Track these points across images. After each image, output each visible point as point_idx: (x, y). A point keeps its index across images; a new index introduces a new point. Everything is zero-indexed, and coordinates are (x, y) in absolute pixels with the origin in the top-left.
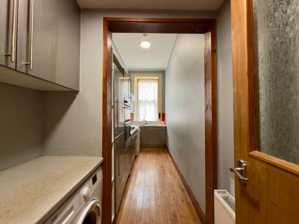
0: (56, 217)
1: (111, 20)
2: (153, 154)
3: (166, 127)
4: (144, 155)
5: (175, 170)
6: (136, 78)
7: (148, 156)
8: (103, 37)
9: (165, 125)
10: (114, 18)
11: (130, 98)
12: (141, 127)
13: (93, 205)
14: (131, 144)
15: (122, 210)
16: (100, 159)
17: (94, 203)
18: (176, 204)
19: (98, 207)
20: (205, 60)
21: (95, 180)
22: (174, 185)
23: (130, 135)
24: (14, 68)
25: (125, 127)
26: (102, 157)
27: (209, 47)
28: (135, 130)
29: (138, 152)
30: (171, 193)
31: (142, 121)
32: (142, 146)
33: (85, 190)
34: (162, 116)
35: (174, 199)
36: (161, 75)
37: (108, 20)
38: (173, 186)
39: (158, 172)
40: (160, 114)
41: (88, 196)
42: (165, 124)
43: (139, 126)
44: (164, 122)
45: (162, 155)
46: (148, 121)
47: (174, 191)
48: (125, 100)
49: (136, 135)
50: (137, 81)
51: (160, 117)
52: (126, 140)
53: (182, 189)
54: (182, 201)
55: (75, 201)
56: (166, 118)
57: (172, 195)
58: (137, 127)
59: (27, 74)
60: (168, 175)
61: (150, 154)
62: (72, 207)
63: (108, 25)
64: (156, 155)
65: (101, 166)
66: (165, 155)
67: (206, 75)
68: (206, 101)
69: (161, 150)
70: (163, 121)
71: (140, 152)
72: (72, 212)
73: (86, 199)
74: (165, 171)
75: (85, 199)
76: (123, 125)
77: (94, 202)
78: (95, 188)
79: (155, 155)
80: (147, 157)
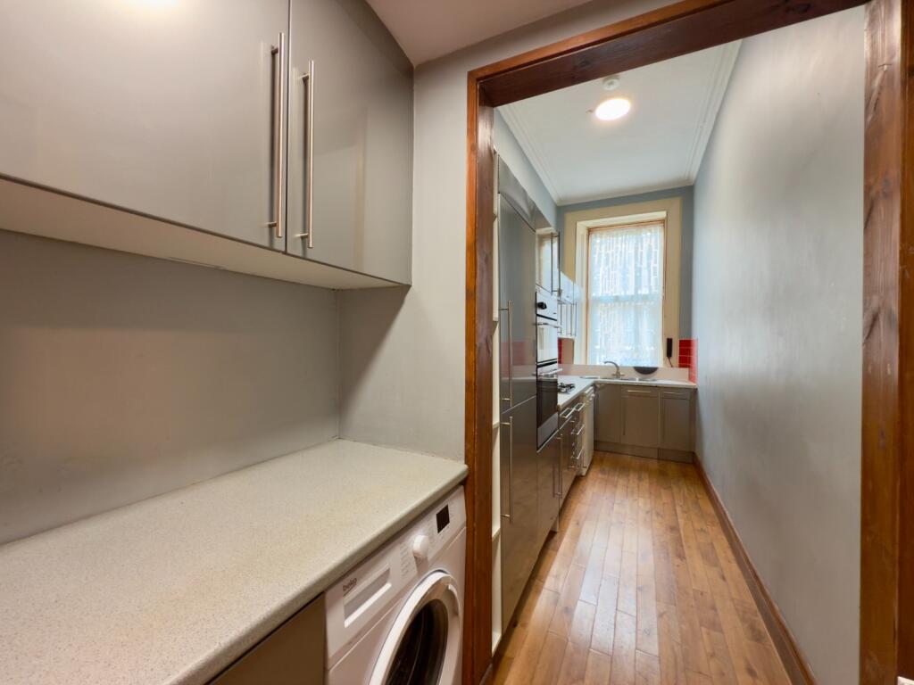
0: (353, 583)
1: (488, 72)
2: (640, 479)
3: (695, 391)
4: (606, 477)
5: (729, 552)
6: (582, 226)
7: (622, 481)
8: (468, 130)
9: (691, 384)
10: (497, 64)
11: (556, 293)
12: (598, 386)
13: (438, 583)
14: (558, 435)
15: (524, 626)
16: (458, 468)
17: (440, 580)
18: (723, 674)
19: (451, 593)
20: (870, 118)
21: (443, 520)
22: (718, 605)
23: (556, 409)
24: (283, 249)
25: (539, 382)
26: (466, 463)
27: (892, 57)
28: (573, 393)
29: (586, 463)
30: (704, 629)
31: (603, 364)
32: (597, 446)
33: (418, 540)
34: (682, 350)
35: (713, 655)
36: (676, 203)
37: (481, 74)
38: (714, 608)
39: (654, 544)
40: (669, 342)
41: (426, 558)
42: (691, 378)
43: (591, 381)
44: (686, 371)
45: (675, 489)
46: (624, 367)
47: (714, 626)
48: (538, 301)
49: (578, 408)
50: (586, 232)
51: (669, 354)
52: (540, 421)
53: (752, 628)
54: (751, 672)
55: (393, 560)
56: (694, 357)
57: (705, 636)
58: (581, 384)
59: (304, 258)
60: (697, 563)
61: (628, 476)
62: (387, 572)
63: (482, 89)
64: (650, 483)
65: (462, 487)
66: (686, 490)
67: (872, 180)
68: (869, 290)
69: (672, 468)
70: (681, 366)
71: (591, 463)
72: (388, 586)
73: (422, 563)
74: (682, 546)
75: (417, 563)
76: (534, 375)
77: (439, 576)
78: (445, 541)
79: (645, 484)
80: (616, 486)
